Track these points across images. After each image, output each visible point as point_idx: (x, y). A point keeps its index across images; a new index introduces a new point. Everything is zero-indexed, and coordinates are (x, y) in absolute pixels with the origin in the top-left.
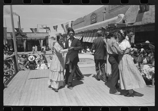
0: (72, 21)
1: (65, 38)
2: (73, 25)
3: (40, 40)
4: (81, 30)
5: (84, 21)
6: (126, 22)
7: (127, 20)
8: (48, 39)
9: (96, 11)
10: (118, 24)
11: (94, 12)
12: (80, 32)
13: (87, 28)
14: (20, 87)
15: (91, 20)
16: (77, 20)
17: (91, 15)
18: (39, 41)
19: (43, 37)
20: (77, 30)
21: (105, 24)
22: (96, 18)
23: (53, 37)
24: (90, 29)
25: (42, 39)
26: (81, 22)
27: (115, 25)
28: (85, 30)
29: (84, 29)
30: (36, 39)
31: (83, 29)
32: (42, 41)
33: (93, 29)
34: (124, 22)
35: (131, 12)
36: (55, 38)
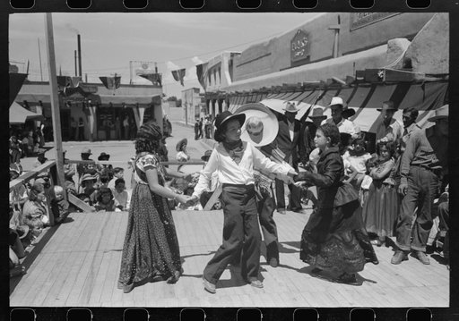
0: (232, 55)
1: (211, 104)
2: (234, 66)
3: (138, 108)
4: (262, 81)
5: (270, 54)
6: (414, 64)
7: (420, 58)
8: (160, 104)
9: (308, 24)
10: (388, 72)
11: (303, 26)
12: (257, 88)
13: (280, 78)
14: (64, 281)
15: (293, 53)
16: (247, 51)
17: (291, 38)
18: (135, 110)
19: (146, 99)
20: (250, 83)
21: (340, 67)
22: (307, 48)
23: (173, 99)
24: (291, 82)
25: (143, 105)
26: (261, 57)
27: (380, 74)
28: (275, 85)
29: (272, 80)
30: (124, 104)
31: (267, 80)
32: (142, 111)
33: (303, 81)
34: (408, 64)
35: (437, 32)
36: (180, 101)
